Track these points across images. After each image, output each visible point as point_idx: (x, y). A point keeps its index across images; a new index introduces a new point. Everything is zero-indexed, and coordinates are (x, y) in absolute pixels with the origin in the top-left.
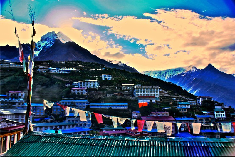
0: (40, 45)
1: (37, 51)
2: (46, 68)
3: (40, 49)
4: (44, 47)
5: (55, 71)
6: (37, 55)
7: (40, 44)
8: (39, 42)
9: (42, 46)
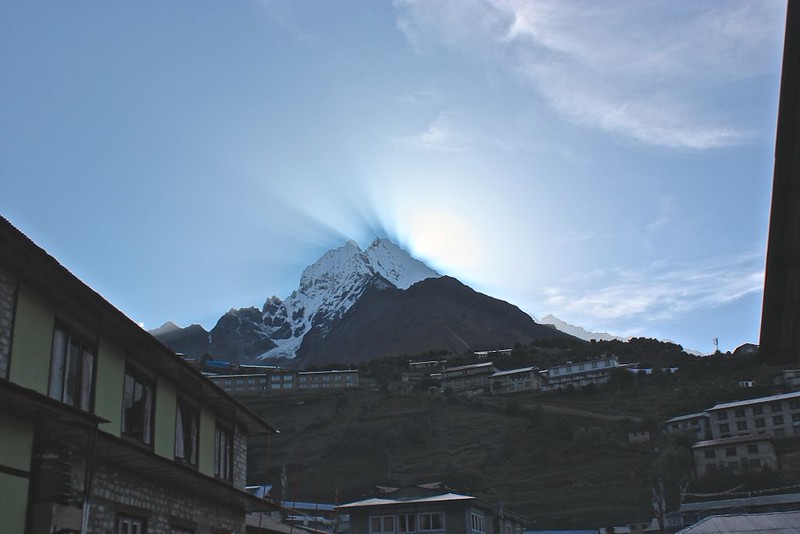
0: (302, 311)
1: (288, 337)
2: (477, 375)
3: (304, 326)
4: (320, 317)
5: (529, 384)
6: (294, 356)
7: (299, 306)
8: (294, 295)
9: (307, 314)
